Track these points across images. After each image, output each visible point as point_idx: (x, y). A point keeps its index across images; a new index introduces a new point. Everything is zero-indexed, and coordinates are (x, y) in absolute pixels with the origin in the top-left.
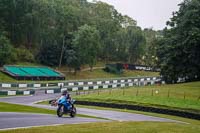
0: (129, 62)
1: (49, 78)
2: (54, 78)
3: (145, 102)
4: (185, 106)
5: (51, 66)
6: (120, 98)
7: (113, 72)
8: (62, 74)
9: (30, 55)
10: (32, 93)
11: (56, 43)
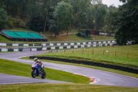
0: (95, 29)
1: (35, 40)
2: (39, 40)
3: (97, 59)
4: (127, 63)
5: (38, 31)
6: (79, 56)
7: (84, 37)
8: (45, 38)
9: (23, 23)
10: (21, 50)
11: (41, 15)
